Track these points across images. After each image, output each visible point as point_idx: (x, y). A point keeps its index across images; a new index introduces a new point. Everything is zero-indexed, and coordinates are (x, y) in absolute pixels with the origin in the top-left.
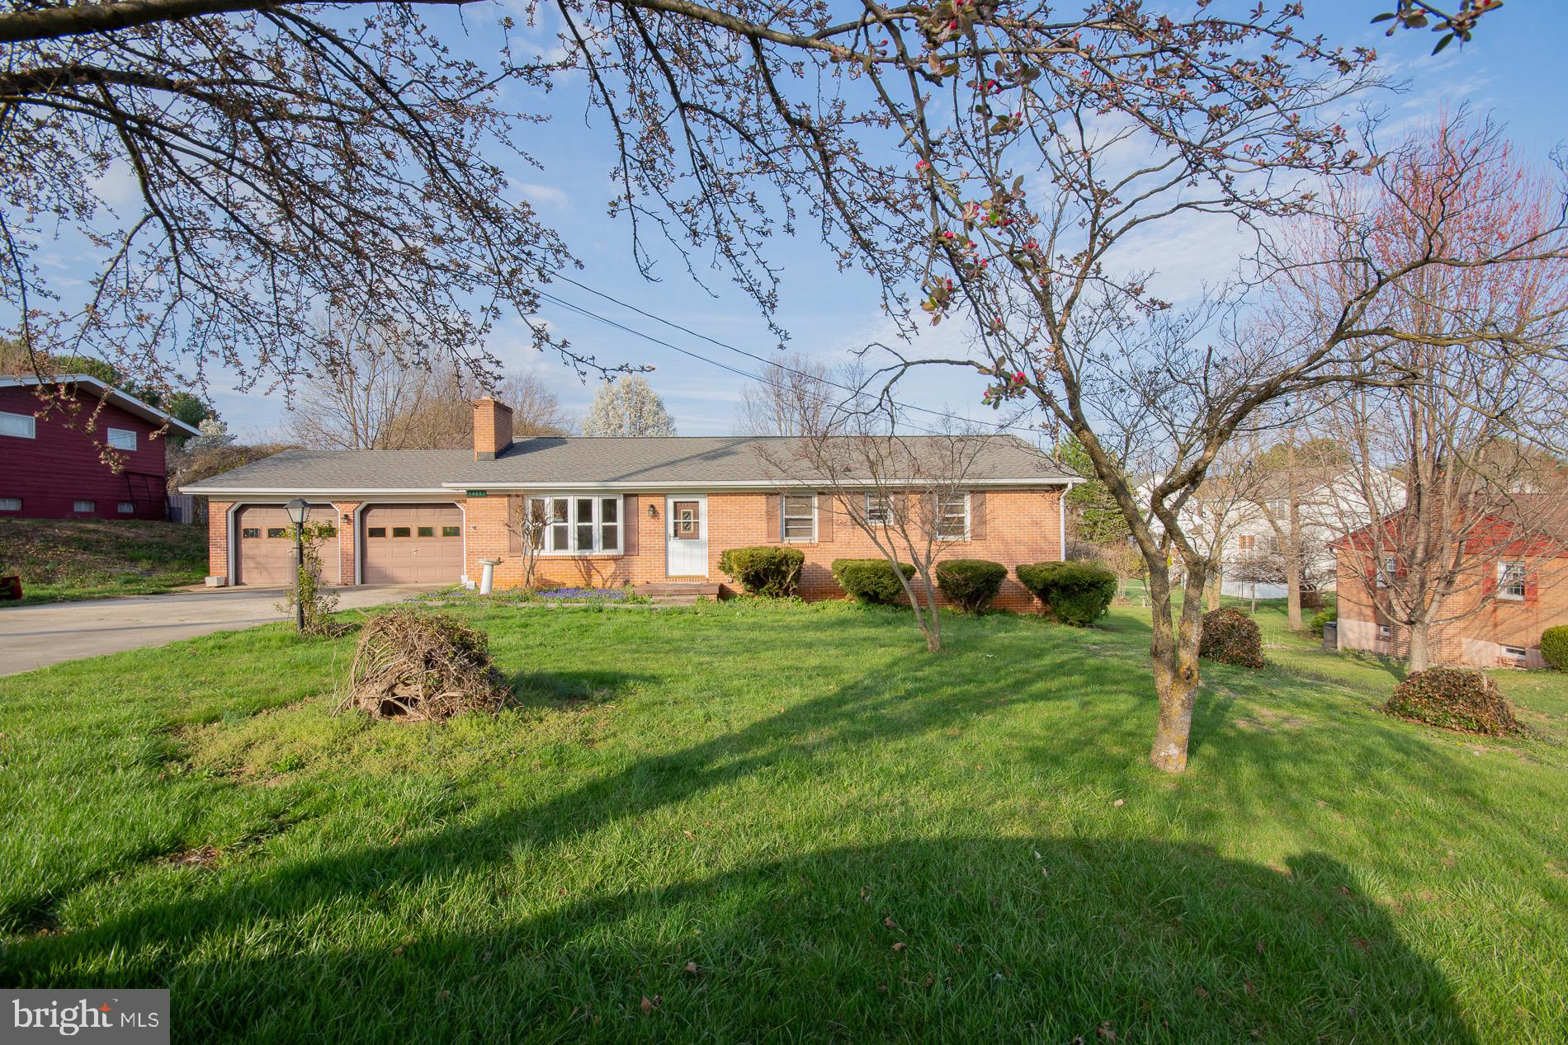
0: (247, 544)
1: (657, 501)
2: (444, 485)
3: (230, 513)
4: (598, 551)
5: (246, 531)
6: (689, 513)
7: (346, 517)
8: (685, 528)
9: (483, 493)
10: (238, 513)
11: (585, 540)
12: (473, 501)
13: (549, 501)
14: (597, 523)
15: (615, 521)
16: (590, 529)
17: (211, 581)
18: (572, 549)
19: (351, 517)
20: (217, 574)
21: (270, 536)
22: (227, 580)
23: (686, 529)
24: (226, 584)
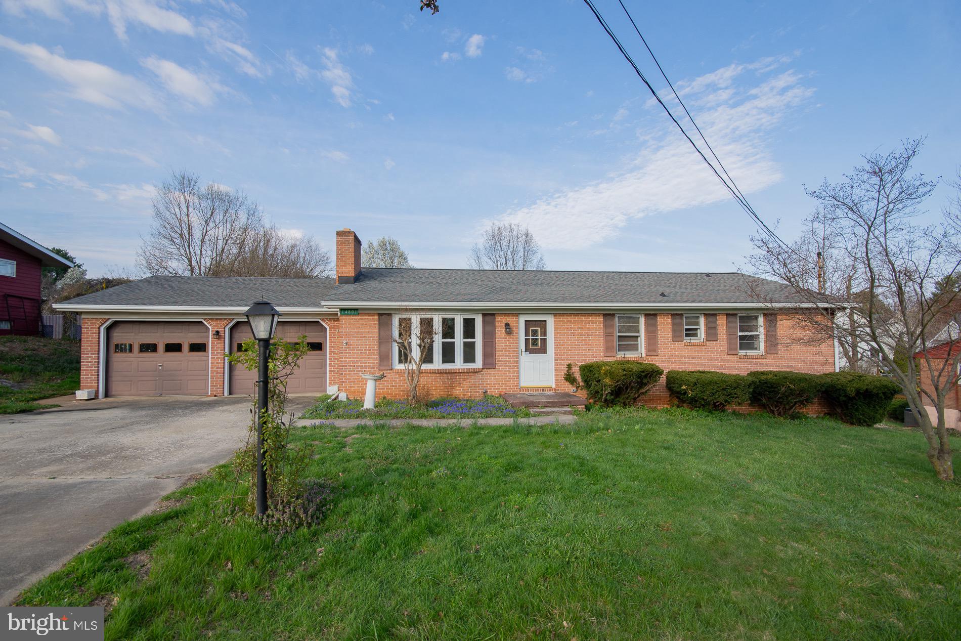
0: (118, 359)
1: (511, 320)
2: (323, 303)
3: (102, 329)
4: (459, 364)
5: (117, 346)
6: (537, 331)
7: (218, 332)
8: (533, 344)
9: (355, 311)
10: (109, 329)
11: (448, 354)
12: (345, 320)
13: (415, 319)
14: (459, 340)
15: (473, 337)
16: (452, 345)
17: (81, 394)
18: (437, 364)
19: (221, 332)
20: (87, 388)
21: (141, 351)
22: (97, 392)
23: (536, 346)
24: (96, 397)
